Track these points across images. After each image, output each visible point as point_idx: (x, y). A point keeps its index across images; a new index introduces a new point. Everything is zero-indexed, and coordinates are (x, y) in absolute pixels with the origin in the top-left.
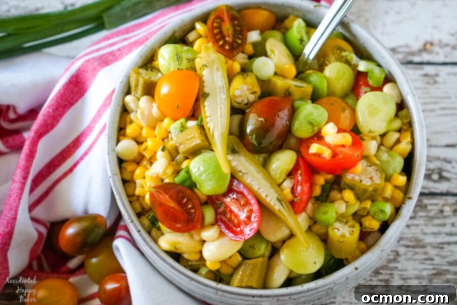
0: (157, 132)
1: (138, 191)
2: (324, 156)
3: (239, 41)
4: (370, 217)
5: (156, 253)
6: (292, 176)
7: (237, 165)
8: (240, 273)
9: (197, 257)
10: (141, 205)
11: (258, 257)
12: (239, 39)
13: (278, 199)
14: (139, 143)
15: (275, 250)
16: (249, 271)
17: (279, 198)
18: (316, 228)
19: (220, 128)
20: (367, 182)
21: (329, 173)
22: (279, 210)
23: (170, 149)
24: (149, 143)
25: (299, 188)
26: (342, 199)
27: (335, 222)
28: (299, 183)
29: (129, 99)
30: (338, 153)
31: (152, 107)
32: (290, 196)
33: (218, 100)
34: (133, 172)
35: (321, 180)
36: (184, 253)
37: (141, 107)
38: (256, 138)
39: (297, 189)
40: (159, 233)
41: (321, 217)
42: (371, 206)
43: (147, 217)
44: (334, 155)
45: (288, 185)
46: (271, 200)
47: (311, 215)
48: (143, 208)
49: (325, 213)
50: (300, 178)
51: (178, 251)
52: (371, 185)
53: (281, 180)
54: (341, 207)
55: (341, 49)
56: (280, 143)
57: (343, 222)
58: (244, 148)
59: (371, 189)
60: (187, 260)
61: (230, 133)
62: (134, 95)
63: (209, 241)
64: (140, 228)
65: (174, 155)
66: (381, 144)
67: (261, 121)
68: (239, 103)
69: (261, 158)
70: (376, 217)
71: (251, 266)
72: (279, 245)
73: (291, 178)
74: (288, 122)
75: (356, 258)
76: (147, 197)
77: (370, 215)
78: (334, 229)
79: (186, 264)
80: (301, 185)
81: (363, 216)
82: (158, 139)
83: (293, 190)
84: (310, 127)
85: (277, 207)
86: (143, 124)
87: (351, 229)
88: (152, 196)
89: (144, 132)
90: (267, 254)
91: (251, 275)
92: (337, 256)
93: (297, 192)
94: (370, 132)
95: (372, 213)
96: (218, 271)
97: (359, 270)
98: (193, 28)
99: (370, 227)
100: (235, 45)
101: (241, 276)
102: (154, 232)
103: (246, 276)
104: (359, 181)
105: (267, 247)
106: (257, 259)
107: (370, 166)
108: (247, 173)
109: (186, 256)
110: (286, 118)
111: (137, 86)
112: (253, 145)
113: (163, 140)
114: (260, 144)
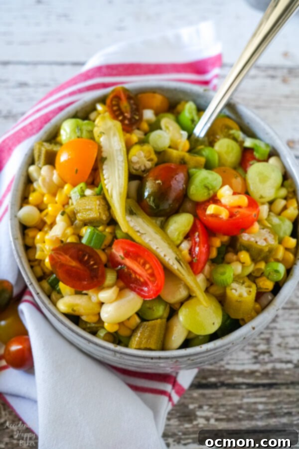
0: (57, 199)
1: (38, 255)
2: (221, 217)
3: (137, 118)
4: (264, 278)
5: (54, 315)
6: (189, 238)
7: (135, 226)
8: (139, 335)
9: (95, 319)
10: (42, 270)
11: (157, 319)
12: (137, 115)
13: (176, 259)
14: (41, 211)
15: (173, 312)
16: (148, 333)
17: (178, 258)
18: (213, 289)
19: (118, 188)
20: (262, 243)
21: (225, 234)
22: (178, 269)
23: (69, 214)
24: (50, 209)
25: (197, 249)
26: (238, 260)
27: (232, 282)
28: (197, 245)
29: (32, 169)
30: (235, 213)
31: (52, 174)
32: (188, 257)
33: (116, 162)
34: (34, 238)
35: (217, 242)
36: (82, 316)
37: (43, 174)
38: (154, 201)
39: (194, 249)
40: (59, 296)
41: (219, 277)
42: (266, 267)
43: (48, 281)
44: (232, 215)
45: (185, 246)
46: (169, 259)
47: (208, 277)
48: (44, 273)
49: (223, 274)
50: (197, 240)
51: (76, 313)
52: (266, 246)
53: (179, 242)
54: (237, 268)
55: (229, 128)
56: (177, 206)
57: (240, 282)
58: (142, 211)
59: (266, 249)
60: (86, 323)
61: (128, 197)
62: (38, 166)
63: (107, 303)
64: (39, 290)
65: (73, 219)
66: (270, 210)
67: (159, 184)
68: (136, 170)
69: (159, 221)
70: (270, 277)
71: (149, 328)
72: (177, 306)
73: (188, 240)
74: (184, 186)
75: (252, 318)
76: (47, 260)
77: (264, 276)
78: (231, 289)
79: (84, 326)
80: (199, 246)
81: (257, 277)
82: (59, 205)
83: (191, 251)
84: (206, 191)
85: (175, 266)
86: (44, 190)
87: (248, 289)
88: (52, 259)
89: (45, 199)
90: (166, 315)
91: (150, 337)
92: (233, 316)
93: (195, 253)
94: (261, 197)
95: (267, 273)
96: (116, 332)
97: (256, 329)
98: (94, 109)
99: (265, 287)
100: (133, 120)
101: (139, 337)
102: (54, 296)
103: (145, 338)
104: (254, 242)
105: (165, 309)
106: (155, 321)
107: (263, 229)
108: (145, 234)
109: (84, 318)
110: (183, 182)
111: (39, 156)
112: (151, 207)
113: (64, 206)
114: (157, 206)
